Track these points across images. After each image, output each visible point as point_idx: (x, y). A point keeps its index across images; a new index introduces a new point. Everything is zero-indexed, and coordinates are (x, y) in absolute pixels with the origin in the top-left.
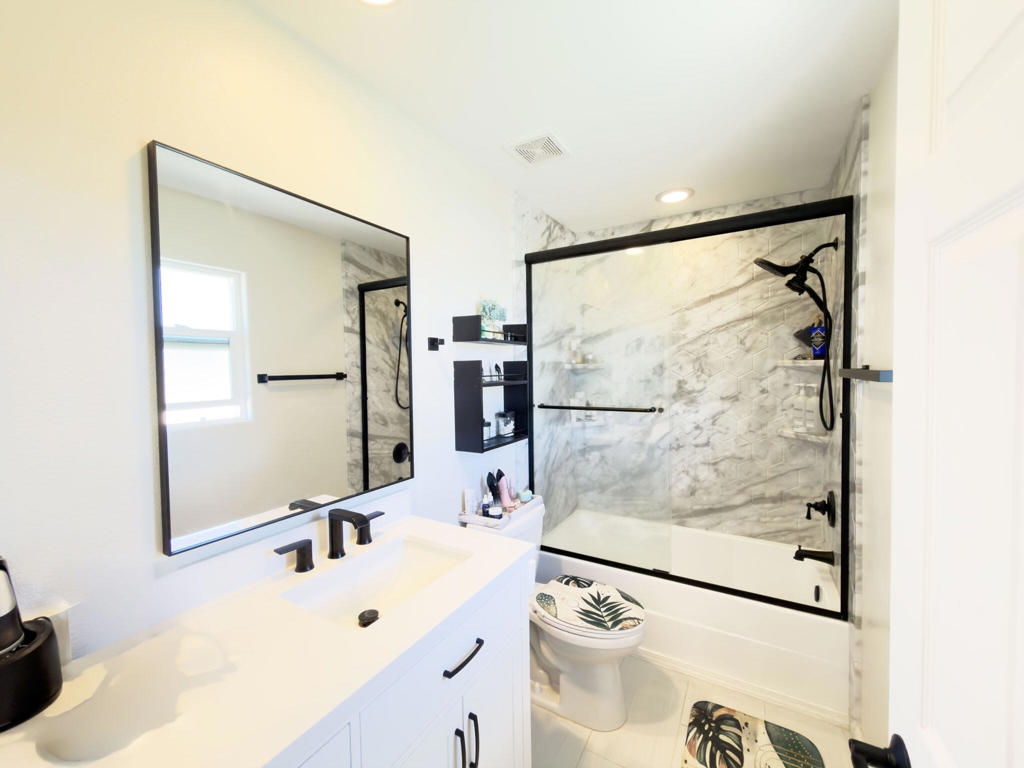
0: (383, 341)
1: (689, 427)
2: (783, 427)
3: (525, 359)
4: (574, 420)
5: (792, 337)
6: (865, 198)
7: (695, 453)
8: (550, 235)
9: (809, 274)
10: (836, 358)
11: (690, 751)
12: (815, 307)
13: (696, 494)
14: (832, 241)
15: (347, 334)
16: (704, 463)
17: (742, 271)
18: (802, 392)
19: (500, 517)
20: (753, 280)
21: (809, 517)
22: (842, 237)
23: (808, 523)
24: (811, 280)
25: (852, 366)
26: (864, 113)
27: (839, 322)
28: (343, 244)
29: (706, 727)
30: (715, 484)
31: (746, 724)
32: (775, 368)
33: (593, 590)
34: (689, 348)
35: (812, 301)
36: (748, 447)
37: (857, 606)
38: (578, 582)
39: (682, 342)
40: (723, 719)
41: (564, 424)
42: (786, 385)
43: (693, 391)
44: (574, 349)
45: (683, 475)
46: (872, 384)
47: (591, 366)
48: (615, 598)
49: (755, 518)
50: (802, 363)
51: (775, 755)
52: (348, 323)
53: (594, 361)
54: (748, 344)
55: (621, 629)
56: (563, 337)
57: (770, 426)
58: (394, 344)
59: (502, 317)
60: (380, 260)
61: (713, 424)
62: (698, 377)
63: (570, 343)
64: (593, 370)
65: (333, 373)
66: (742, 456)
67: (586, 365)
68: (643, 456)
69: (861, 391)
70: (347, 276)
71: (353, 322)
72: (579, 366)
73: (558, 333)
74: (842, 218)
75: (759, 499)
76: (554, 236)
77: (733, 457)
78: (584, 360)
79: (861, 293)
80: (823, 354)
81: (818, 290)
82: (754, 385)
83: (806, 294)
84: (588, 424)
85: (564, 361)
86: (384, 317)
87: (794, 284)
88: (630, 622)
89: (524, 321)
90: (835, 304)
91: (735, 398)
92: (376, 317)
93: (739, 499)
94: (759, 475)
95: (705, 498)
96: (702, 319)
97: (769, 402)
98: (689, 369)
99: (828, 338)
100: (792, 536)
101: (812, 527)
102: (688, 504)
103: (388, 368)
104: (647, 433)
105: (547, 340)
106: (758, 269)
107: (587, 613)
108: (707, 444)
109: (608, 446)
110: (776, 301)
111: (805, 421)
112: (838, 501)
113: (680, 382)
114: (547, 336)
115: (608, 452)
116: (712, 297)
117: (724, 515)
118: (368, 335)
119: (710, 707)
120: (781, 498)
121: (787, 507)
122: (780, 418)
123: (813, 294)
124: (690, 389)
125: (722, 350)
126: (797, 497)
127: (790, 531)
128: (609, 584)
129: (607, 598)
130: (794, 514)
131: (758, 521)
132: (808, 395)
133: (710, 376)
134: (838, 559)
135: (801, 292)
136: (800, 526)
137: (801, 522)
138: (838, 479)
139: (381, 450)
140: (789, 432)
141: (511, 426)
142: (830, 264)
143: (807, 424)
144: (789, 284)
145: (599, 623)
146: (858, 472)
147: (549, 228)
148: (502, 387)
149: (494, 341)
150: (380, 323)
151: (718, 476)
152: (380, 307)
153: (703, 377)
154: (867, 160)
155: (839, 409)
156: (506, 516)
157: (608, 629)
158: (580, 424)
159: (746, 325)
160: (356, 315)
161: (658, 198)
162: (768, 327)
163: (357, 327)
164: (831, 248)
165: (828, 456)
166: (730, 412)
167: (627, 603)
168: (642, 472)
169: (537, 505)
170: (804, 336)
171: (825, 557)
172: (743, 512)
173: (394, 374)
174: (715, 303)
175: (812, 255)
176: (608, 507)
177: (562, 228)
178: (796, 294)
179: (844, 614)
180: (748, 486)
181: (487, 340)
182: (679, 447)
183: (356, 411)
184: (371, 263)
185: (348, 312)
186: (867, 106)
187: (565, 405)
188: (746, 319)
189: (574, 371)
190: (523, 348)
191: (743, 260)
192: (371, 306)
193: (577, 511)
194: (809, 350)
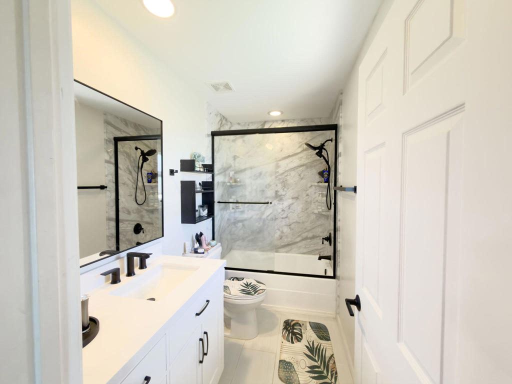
0: (128, 168)
1: (280, 211)
2: (314, 209)
3: (211, 180)
4: (231, 209)
5: (317, 174)
6: (341, 126)
7: (282, 221)
8: (221, 123)
9: (323, 150)
10: (332, 182)
11: (284, 338)
12: (325, 163)
13: (283, 239)
14: (330, 139)
15: (106, 164)
16: (285, 225)
17: (300, 147)
18: (320, 196)
19: (203, 253)
20: (304, 150)
21: (323, 243)
22: (334, 138)
23: (323, 246)
24: (324, 153)
25: (337, 186)
26: (341, 96)
27: (333, 169)
28: (105, 114)
29: (289, 329)
30: (290, 234)
31: (303, 324)
32: (312, 186)
33: (245, 281)
34: (279, 177)
35: (324, 160)
36: (302, 218)
37: (338, 273)
38: (238, 279)
39: (277, 174)
40: (294, 325)
41: (226, 211)
42: (315, 193)
43: (281, 195)
44: (231, 176)
45: (277, 231)
46: (343, 192)
47: (239, 184)
48: (254, 283)
49: (304, 246)
50: (320, 184)
51: (313, 332)
52: (107, 158)
53: (240, 182)
54: (302, 176)
55: (258, 294)
56: (226, 170)
57: (310, 209)
58: (135, 171)
59: (203, 161)
60: (126, 124)
61: (289, 209)
62: (283, 189)
63: (229, 173)
64: (240, 186)
65: (99, 185)
66: (300, 221)
67: (237, 184)
68: (261, 223)
69: (340, 195)
70: (107, 132)
71: (111, 158)
72: (234, 184)
73: (224, 169)
74: (334, 131)
75: (306, 239)
76: (223, 123)
77: (297, 222)
78: (236, 181)
79: (340, 159)
80: (327, 181)
81: (326, 156)
82: (304, 193)
83: (322, 158)
84: (237, 210)
85: (227, 181)
86: (128, 156)
87: (319, 154)
88: (261, 291)
89: (211, 163)
90: (332, 162)
91: (297, 198)
92: (124, 155)
93: (299, 239)
94: (305, 229)
95: (286, 240)
96: (285, 165)
97: (309, 200)
98: (280, 186)
99: (329, 175)
100: (317, 252)
101: (324, 247)
102: (278, 243)
103: (132, 184)
104: (263, 213)
105: (220, 172)
106: (305, 146)
107: (243, 290)
108: (286, 217)
109: (245, 220)
110: (312, 159)
111: (321, 206)
112: (333, 236)
113: (276, 191)
114: (220, 170)
115: (246, 223)
116: (289, 156)
117: (293, 246)
118: (120, 165)
119: (290, 321)
120: (313, 237)
121: (316, 240)
122: (313, 206)
123: (324, 158)
124: (280, 194)
125: (292, 179)
126: (319, 236)
127: (317, 250)
128: (251, 278)
129: (251, 283)
130: (318, 243)
131: (305, 247)
132: (322, 197)
133: (288, 189)
134: (332, 258)
135: (321, 157)
136: (319, 248)
137: (320, 246)
138: (333, 228)
139: (127, 228)
140: (316, 211)
141: (206, 211)
142: (330, 147)
143: (322, 208)
144: (317, 154)
145: (249, 293)
146: (339, 224)
147: (221, 120)
148: (201, 194)
149: (200, 171)
150: (126, 158)
151: (291, 230)
152: (126, 150)
153: (285, 189)
154: (341, 112)
155: (333, 202)
156: (206, 253)
157: (252, 295)
158: (233, 210)
159: (301, 168)
160: (113, 154)
161: (269, 113)
162: (309, 170)
163: (113, 160)
164: (330, 141)
165: (329, 220)
166: (295, 204)
167: (259, 284)
168: (260, 231)
169: (218, 247)
170: (321, 174)
171: (328, 258)
172: (300, 244)
173: (135, 186)
174: (290, 159)
175: (324, 143)
176: (246, 248)
177: (226, 120)
178: (319, 158)
179: (334, 277)
180: (302, 234)
181: (197, 171)
182: (276, 219)
183: (112, 207)
184: (122, 126)
185: (108, 152)
186: (342, 94)
187: (227, 201)
188: (301, 166)
189: (231, 186)
190: (210, 175)
191: (301, 142)
192: (122, 150)
193: (232, 251)
194: (323, 179)
